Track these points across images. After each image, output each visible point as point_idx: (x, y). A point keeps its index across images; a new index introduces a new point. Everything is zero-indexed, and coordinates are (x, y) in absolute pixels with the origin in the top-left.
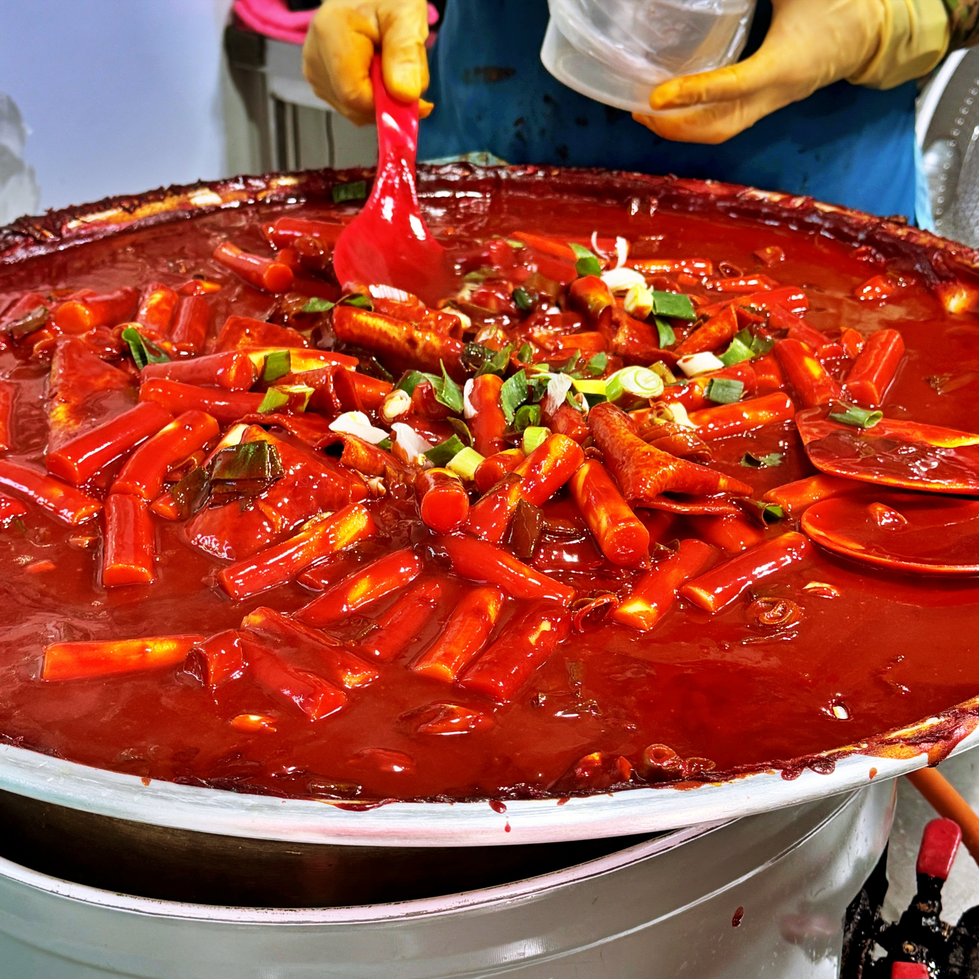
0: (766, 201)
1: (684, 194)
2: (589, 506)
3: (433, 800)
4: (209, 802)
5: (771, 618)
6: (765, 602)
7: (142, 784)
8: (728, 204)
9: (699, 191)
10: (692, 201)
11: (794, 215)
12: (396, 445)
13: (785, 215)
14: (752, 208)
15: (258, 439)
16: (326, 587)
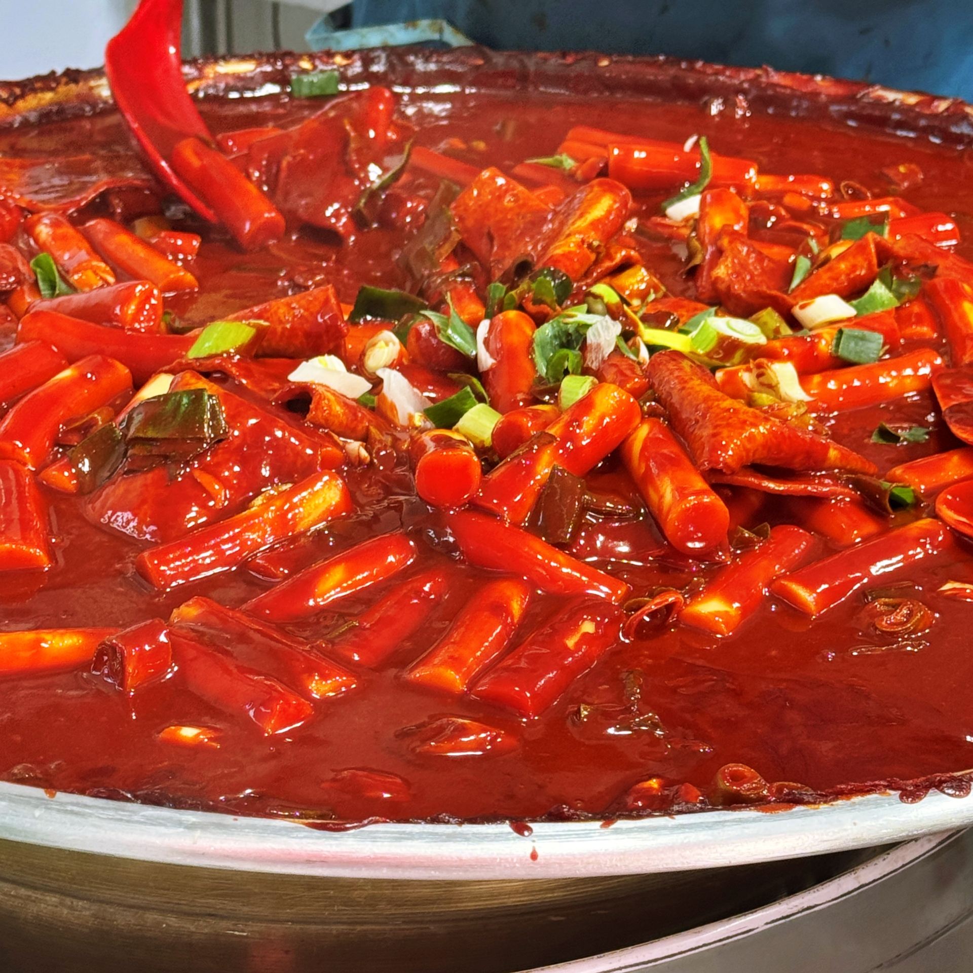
0: (897, 103)
1: (783, 94)
2: (648, 477)
3: (435, 820)
4: (136, 818)
5: (892, 624)
6: (886, 604)
7: (46, 796)
8: (844, 108)
9: (804, 90)
10: (795, 103)
11: (936, 123)
12: (383, 399)
13: (923, 123)
14: (877, 113)
15: (193, 388)
16: (286, 577)
